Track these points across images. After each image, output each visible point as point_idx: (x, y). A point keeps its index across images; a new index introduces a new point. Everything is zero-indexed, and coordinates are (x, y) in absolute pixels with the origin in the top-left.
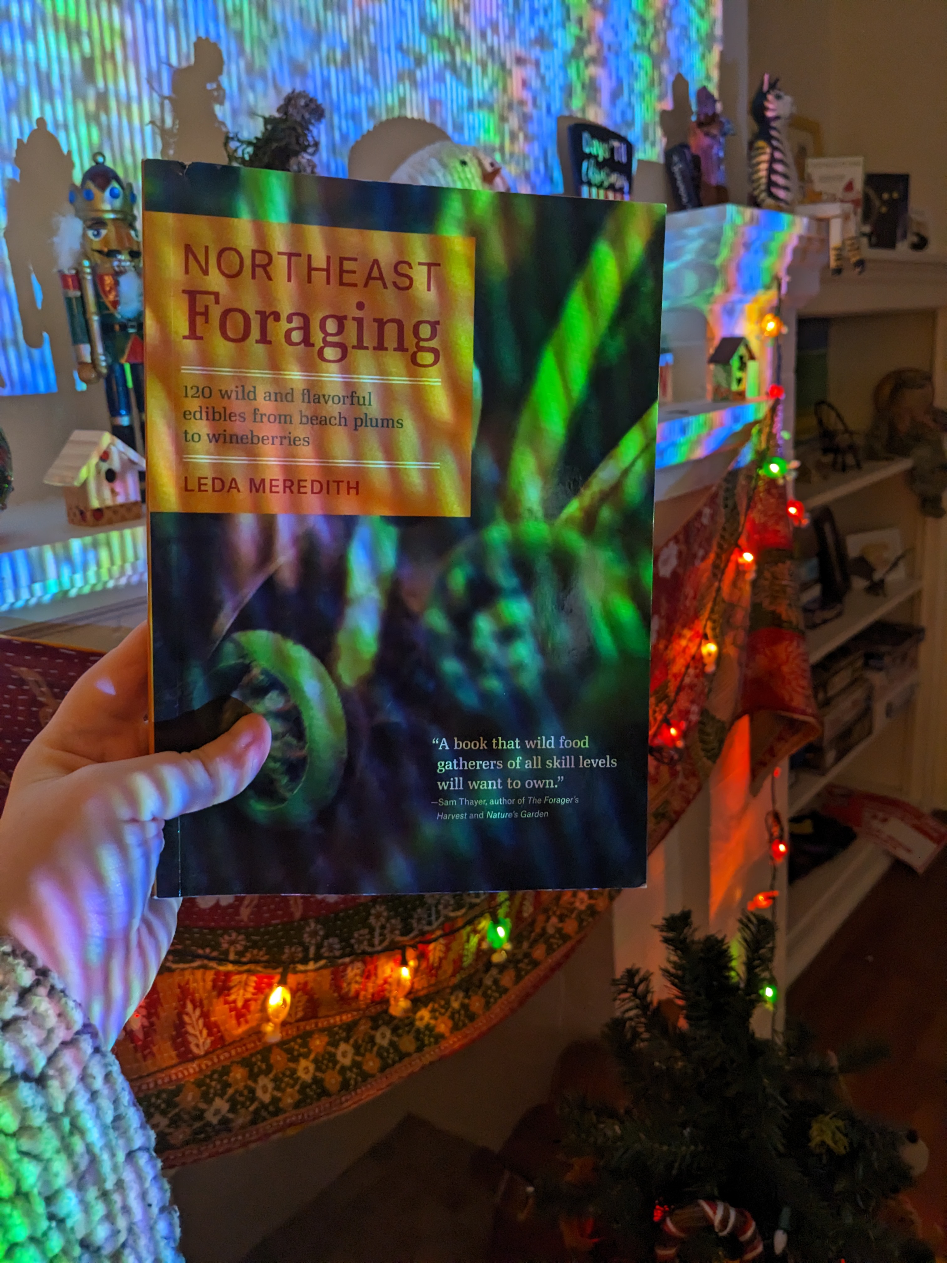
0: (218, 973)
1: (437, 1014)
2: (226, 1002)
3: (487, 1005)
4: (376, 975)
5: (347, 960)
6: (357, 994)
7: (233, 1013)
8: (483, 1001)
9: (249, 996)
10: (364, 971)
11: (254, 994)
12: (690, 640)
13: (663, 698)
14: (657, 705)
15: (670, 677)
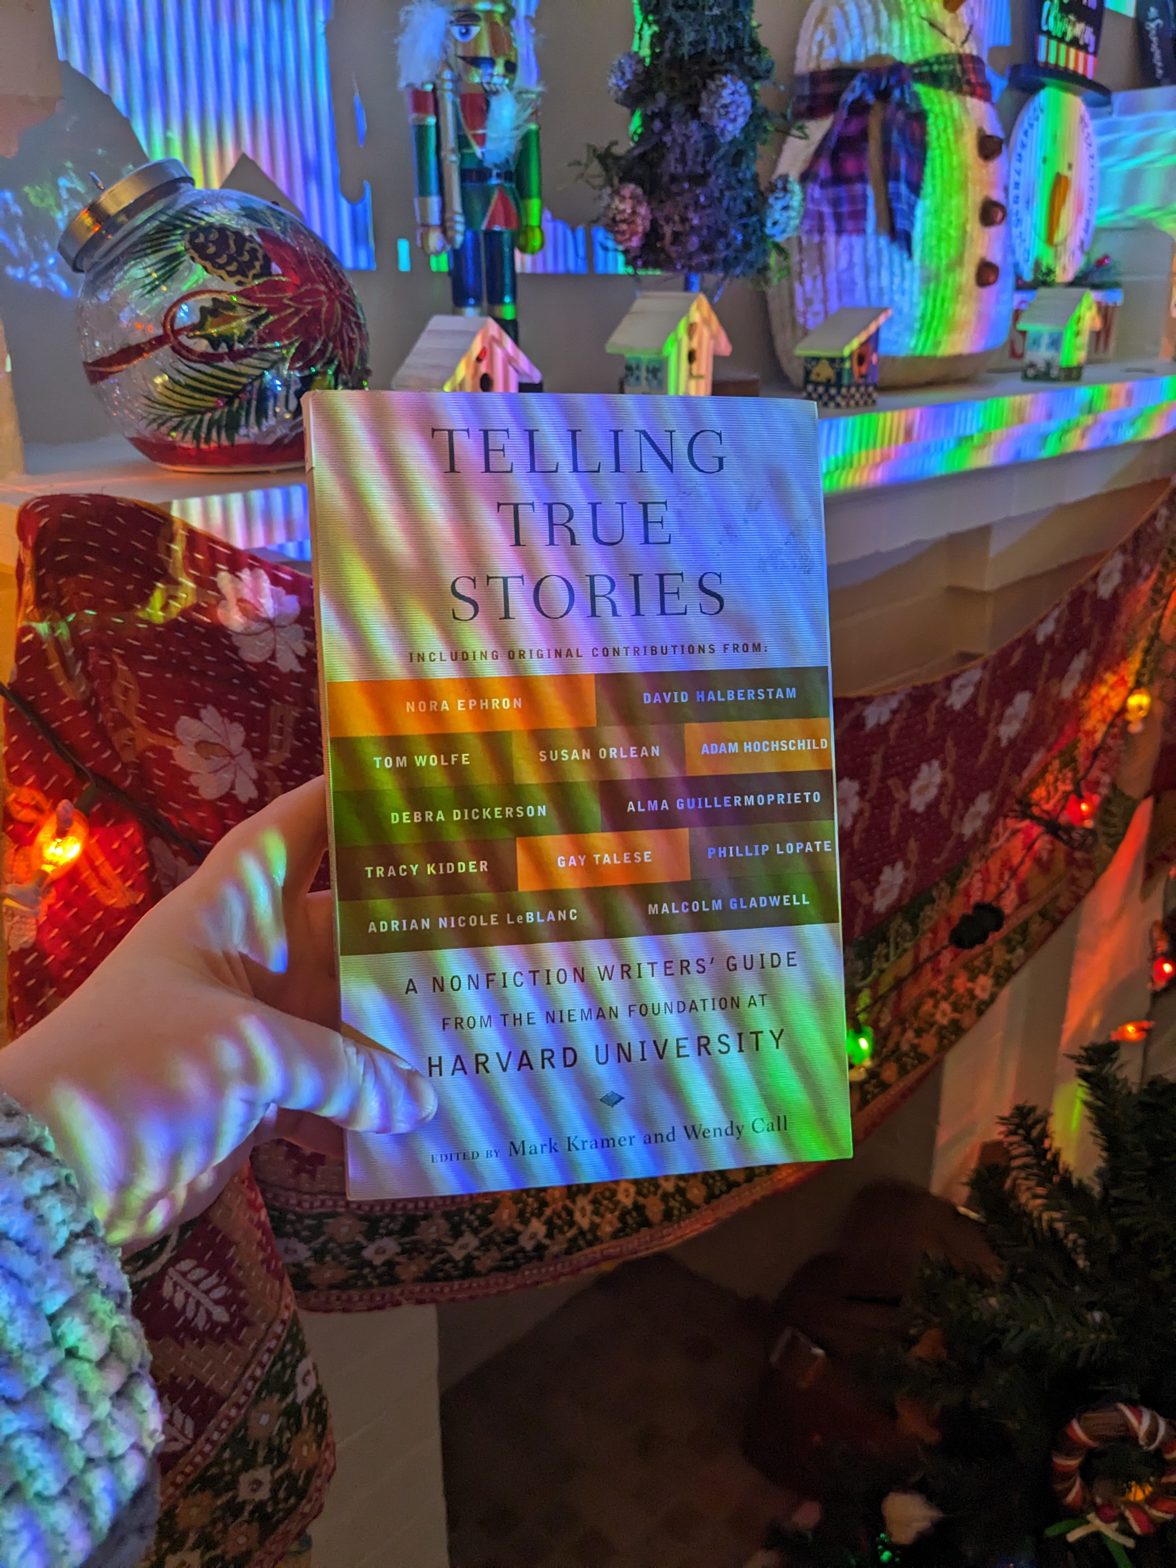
12: (1112, 687)
13: (1069, 762)
14: (1060, 771)
15: (1081, 735)
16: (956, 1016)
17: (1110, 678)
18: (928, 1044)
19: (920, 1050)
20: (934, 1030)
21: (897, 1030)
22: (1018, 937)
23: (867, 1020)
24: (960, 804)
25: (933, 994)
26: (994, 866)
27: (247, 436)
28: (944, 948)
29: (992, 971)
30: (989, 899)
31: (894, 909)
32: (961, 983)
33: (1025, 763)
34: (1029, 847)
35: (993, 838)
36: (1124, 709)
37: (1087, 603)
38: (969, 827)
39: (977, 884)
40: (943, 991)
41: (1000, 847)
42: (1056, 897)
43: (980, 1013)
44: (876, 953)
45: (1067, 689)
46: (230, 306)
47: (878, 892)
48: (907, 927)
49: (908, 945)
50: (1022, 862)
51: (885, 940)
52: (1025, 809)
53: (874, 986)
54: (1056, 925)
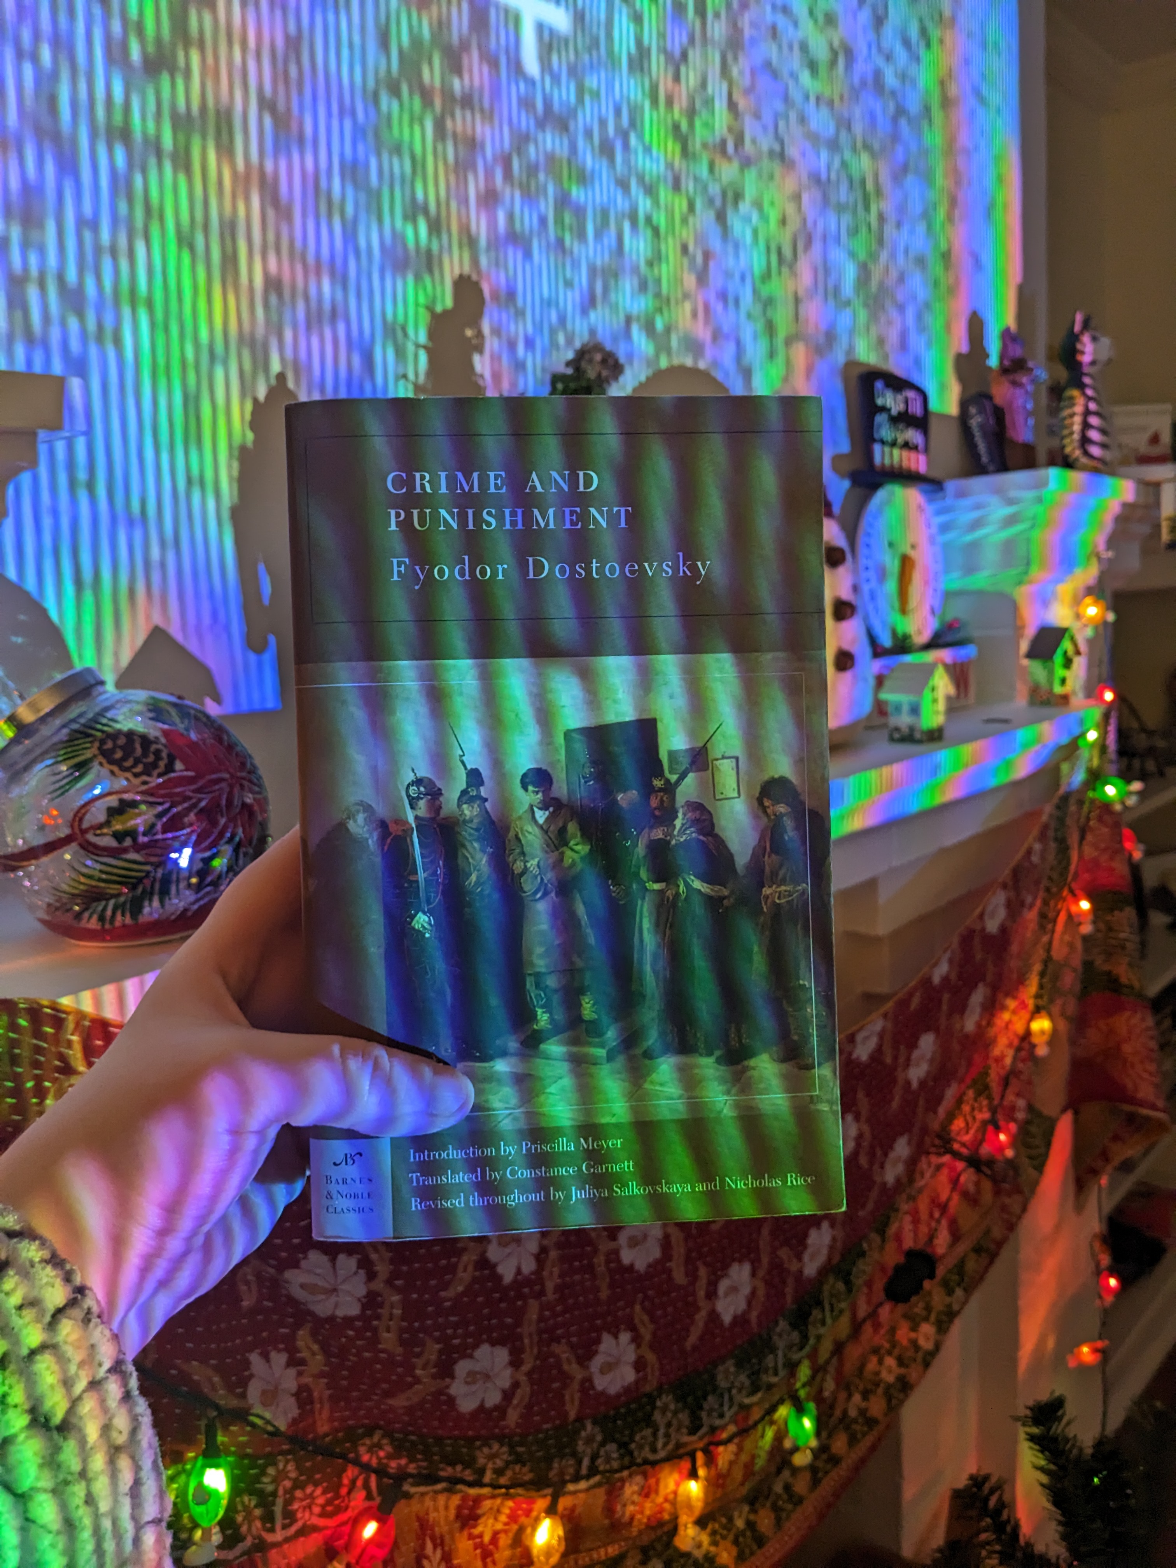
0: (464, 1499)
1: (718, 1537)
2: (471, 1537)
3: (778, 1523)
4: (657, 1492)
5: (625, 1473)
6: (632, 1518)
7: (478, 1551)
8: (773, 1516)
9: (499, 1526)
10: (643, 1488)
11: (506, 1524)
12: (1014, 1012)
13: (983, 1089)
14: (975, 1100)
15: (991, 1062)
16: (902, 1371)
17: (1012, 1004)
18: (877, 1406)
19: (868, 1415)
20: (880, 1391)
21: (842, 1395)
22: (956, 1277)
23: (808, 1394)
24: (879, 1153)
25: (876, 1351)
26: (923, 1205)
27: (151, 914)
28: (881, 1304)
29: (933, 1317)
30: (920, 1246)
31: (824, 1272)
32: (903, 1334)
33: (939, 1100)
34: (955, 1182)
35: (917, 1176)
36: (1028, 1034)
37: (977, 941)
38: (891, 1173)
39: (908, 1226)
40: (887, 1345)
41: (926, 1185)
42: (988, 1232)
43: (927, 1365)
44: (811, 1319)
45: (970, 1024)
46: (134, 804)
47: (806, 1257)
48: (841, 1286)
49: (843, 1305)
50: (949, 1199)
51: (819, 1304)
52: (945, 1143)
53: (813, 1356)
54: (993, 1257)
